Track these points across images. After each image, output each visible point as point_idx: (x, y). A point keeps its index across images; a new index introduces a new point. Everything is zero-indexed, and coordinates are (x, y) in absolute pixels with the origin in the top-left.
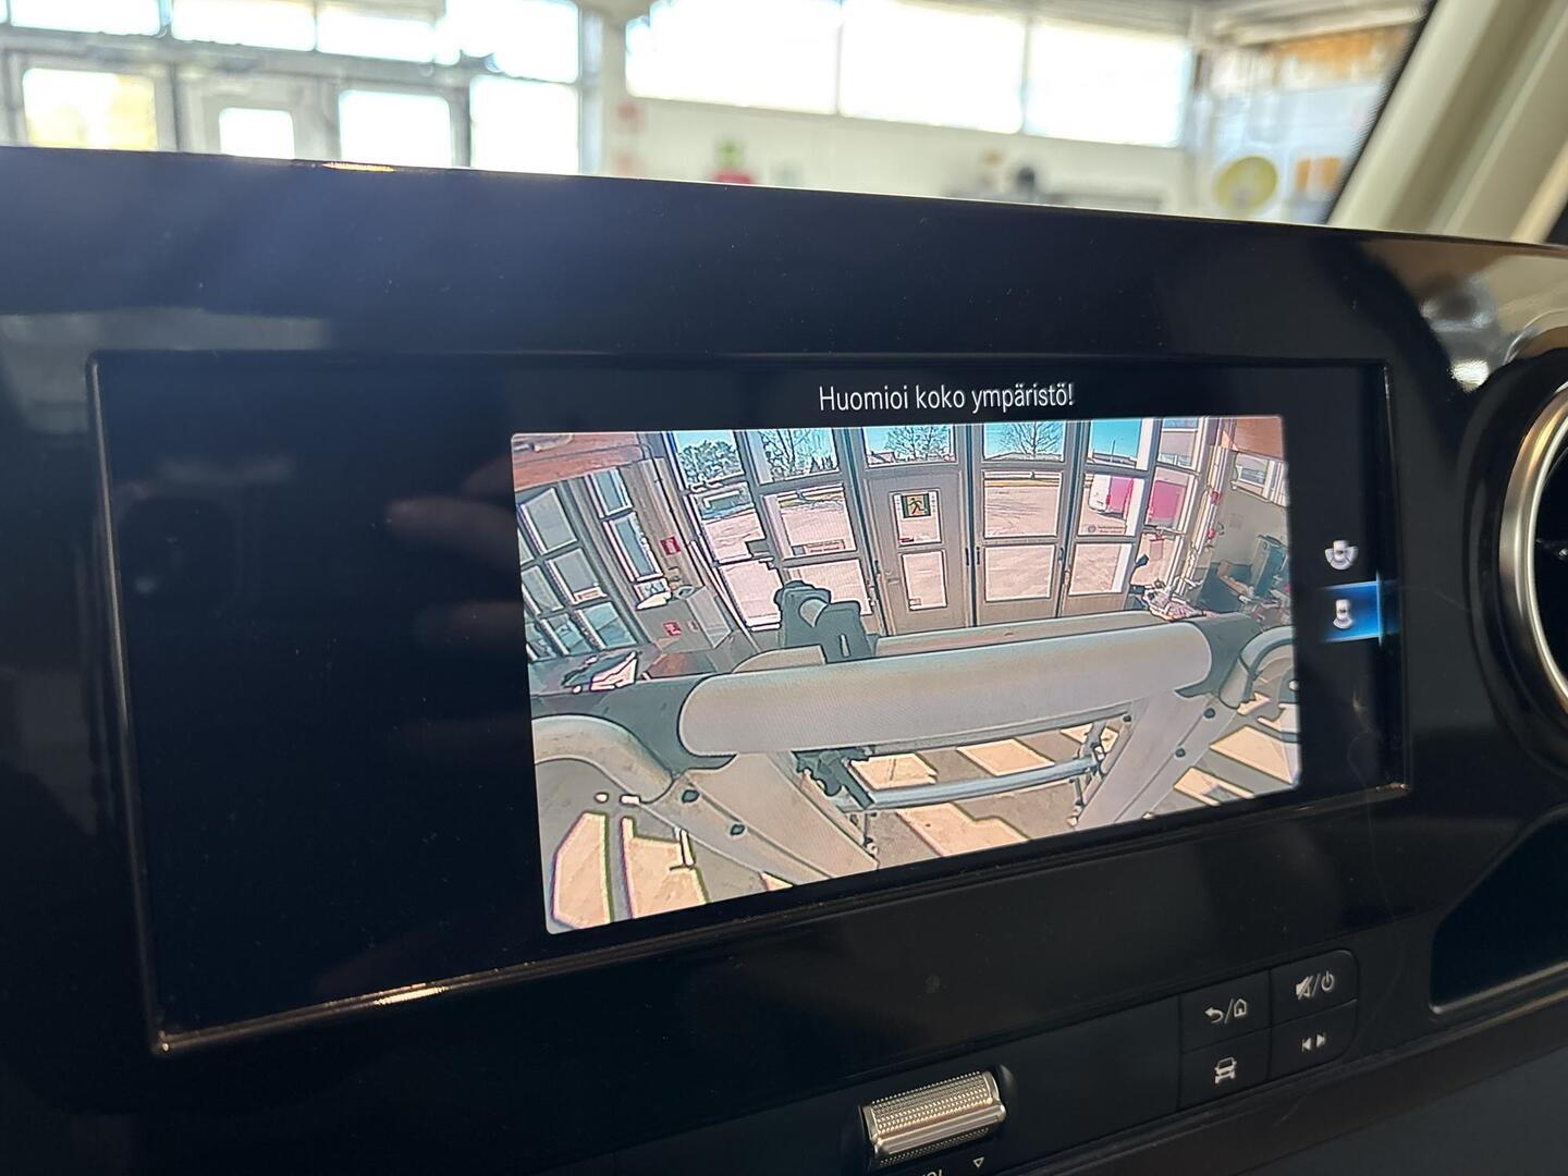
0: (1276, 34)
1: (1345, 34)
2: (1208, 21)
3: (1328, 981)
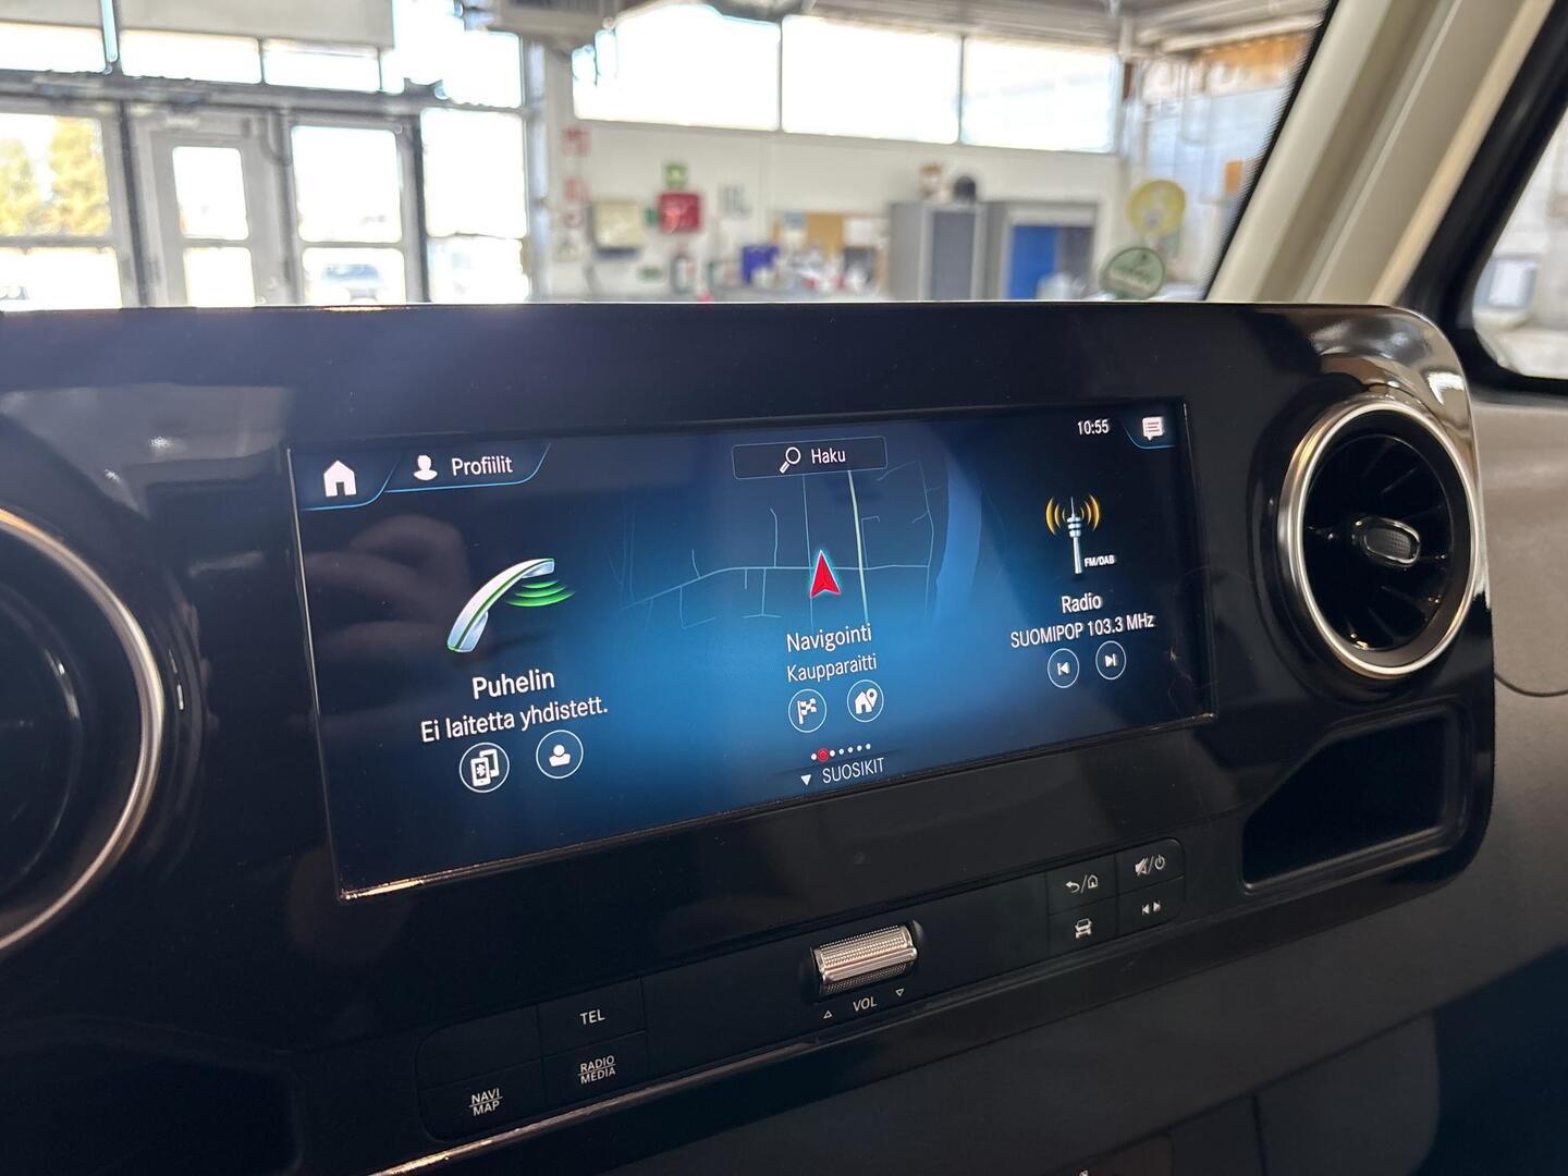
0: (1204, 40)
1: (1271, 37)
2: (1136, 29)
3: (1160, 862)
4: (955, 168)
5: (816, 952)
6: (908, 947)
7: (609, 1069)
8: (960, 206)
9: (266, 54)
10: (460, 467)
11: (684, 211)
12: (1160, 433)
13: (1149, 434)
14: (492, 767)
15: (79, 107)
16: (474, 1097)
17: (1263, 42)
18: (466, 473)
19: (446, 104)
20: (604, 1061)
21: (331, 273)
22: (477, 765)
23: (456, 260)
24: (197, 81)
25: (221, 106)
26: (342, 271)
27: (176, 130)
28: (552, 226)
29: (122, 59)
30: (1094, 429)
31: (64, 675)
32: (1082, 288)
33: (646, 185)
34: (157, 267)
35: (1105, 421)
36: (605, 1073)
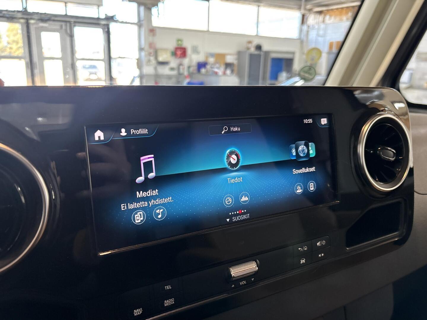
2: (306, 5)
3: (324, 242)
4: (256, 42)
5: (230, 268)
6: (256, 267)
7: (172, 302)
8: (257, 52)
9: (67, 7)
10: (133, 132)
11: (182, 52)
12: (326, 123)
13: (323, 123)
14: (141, 217)
15: (15, 20)
16: (135, 311)
17: (340, 10)
18: (135, 134)
19: (117, 21)
20: (171, 300)
21: (84, 67)
22: (137, 217)
23: (119, 64)
24: (48, 14)
25: (54, 20)
26: (87, 67)
27: (42, 27)
28: (146, 56)
29: (27, 7)
30: (308, 122)
31: (20, 191)
32: (290, 76)
33: (171, 45)
34: (36, 65)
35: (311, 119)
36: (171, 303)
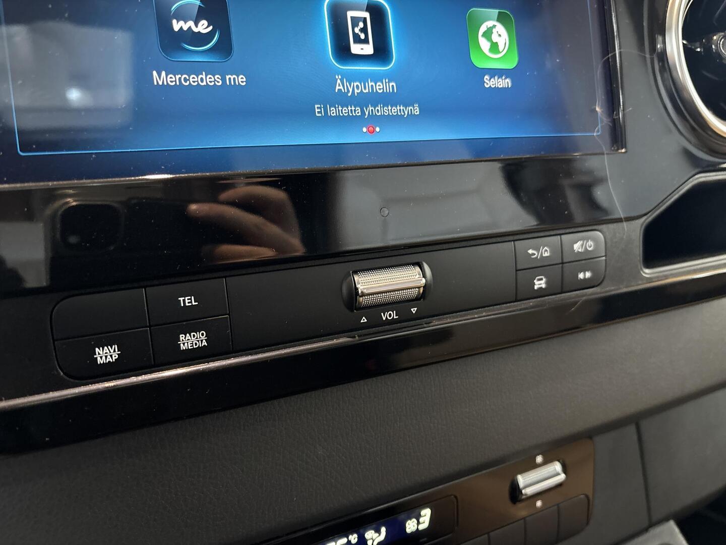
3: (590, 245)
5: (355, 276)
7: (202, 341)
16: (97, 349)
20: (198, 335)
36: (199, 344)
